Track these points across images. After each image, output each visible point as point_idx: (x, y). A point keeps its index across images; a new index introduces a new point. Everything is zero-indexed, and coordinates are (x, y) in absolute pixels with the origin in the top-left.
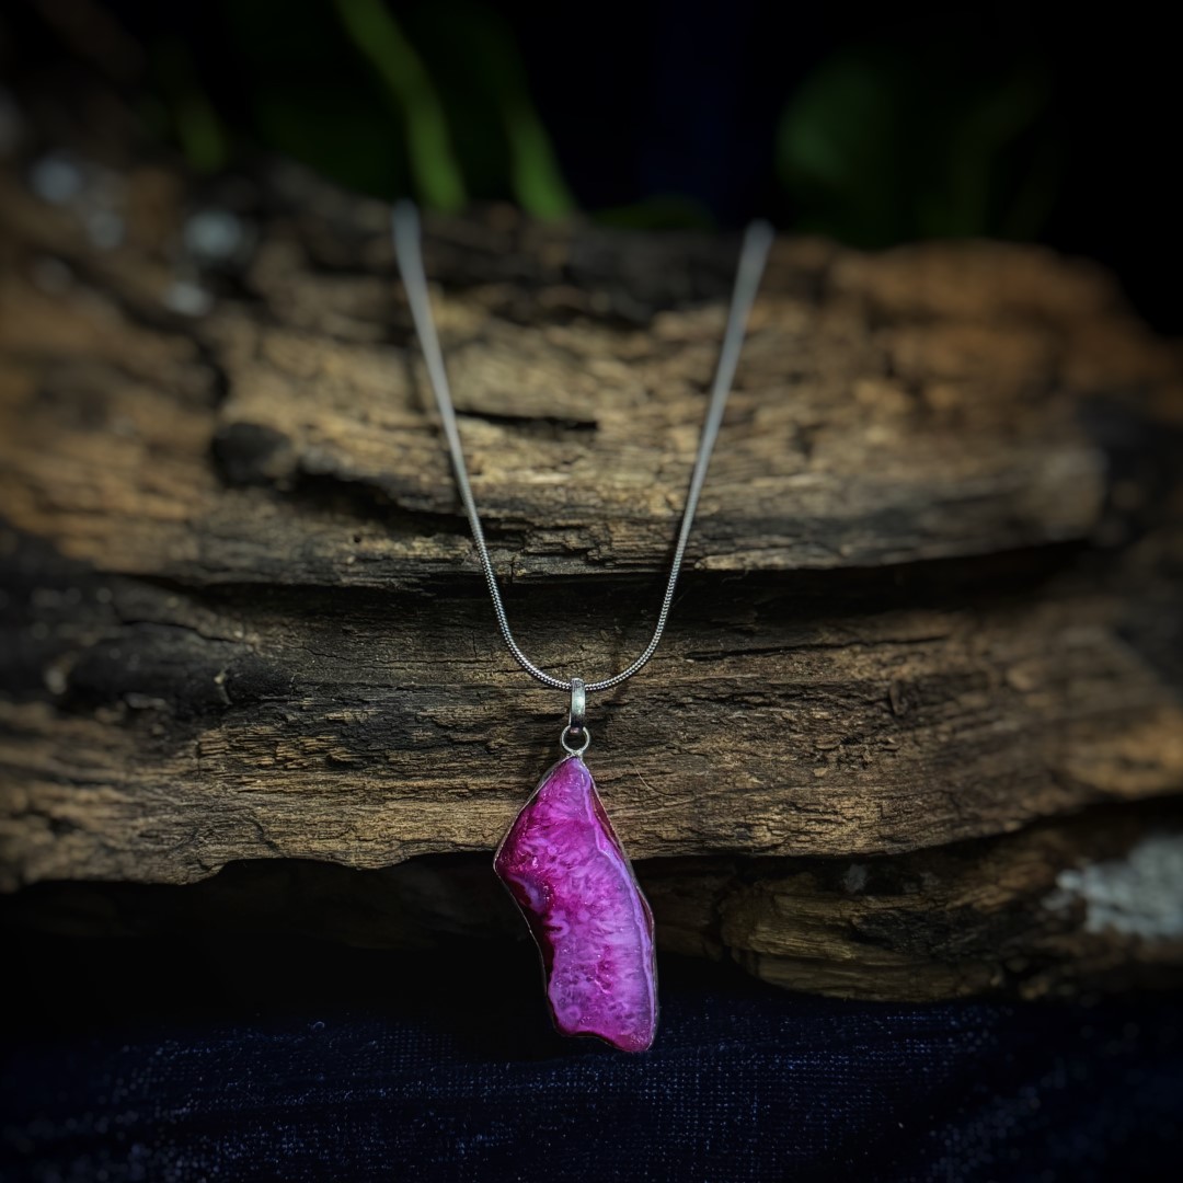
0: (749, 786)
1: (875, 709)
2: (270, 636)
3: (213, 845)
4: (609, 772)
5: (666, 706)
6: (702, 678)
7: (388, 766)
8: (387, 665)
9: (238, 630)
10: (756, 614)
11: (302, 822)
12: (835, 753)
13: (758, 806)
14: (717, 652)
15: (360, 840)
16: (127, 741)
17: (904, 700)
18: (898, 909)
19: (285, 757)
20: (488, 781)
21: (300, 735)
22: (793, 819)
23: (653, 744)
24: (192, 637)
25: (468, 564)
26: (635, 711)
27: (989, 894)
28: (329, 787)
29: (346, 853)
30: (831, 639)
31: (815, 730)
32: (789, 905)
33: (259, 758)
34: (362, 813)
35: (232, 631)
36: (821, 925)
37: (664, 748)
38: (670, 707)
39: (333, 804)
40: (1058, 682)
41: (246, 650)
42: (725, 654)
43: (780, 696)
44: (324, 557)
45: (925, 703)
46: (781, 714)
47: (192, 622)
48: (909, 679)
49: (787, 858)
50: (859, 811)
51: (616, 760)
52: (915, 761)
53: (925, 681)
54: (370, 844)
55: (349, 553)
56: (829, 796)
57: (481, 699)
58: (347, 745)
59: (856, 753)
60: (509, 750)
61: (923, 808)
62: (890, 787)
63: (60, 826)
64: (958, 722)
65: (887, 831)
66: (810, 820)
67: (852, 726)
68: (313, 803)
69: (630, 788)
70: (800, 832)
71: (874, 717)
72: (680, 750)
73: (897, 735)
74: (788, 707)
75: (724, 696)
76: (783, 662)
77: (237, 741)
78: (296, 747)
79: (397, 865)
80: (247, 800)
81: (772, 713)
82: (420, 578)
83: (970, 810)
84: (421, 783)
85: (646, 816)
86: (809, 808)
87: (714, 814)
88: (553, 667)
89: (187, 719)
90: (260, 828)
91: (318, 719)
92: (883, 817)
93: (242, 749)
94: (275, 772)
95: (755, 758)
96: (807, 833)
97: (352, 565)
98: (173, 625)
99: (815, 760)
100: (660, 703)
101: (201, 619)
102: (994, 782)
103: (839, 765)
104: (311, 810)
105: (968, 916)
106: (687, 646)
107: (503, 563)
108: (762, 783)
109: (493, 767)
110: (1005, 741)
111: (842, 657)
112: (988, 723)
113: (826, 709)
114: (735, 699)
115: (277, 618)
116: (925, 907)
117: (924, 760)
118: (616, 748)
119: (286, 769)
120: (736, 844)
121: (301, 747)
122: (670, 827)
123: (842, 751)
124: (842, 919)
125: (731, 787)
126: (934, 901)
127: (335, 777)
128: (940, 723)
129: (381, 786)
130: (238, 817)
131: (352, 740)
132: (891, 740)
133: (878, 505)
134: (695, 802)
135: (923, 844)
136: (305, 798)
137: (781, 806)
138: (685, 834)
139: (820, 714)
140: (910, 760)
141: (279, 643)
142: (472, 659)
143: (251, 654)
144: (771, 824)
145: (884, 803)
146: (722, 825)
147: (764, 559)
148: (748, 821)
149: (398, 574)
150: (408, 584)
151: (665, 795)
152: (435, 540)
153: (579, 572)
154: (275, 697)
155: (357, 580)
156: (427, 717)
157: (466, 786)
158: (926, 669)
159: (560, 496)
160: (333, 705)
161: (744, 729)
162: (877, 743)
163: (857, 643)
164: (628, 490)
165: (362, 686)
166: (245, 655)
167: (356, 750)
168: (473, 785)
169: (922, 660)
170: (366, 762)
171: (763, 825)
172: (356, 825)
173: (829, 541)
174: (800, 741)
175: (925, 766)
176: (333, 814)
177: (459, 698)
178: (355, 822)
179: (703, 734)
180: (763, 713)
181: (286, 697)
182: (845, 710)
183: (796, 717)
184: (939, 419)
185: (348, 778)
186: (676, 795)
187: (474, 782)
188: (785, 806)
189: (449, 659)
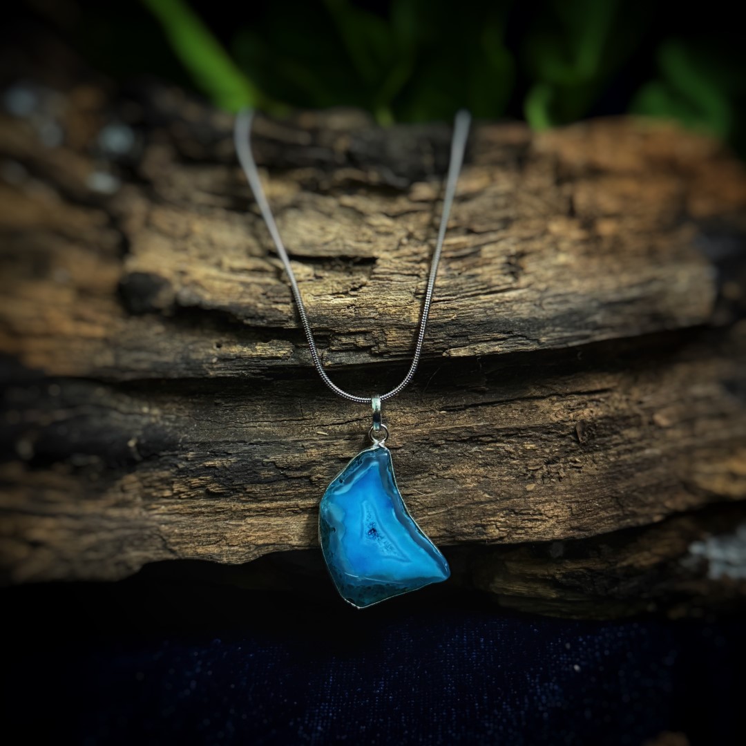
0: (483, 500)
1: (567, 440)
2: (168, 409)
3: (134, 551)
5: (427, 447)
6: (450, 427)
7: (246, 495)
8: (244, 425)
9: (145, 407)
10: (486, 380)
11: (191, 534)
12: (540, 472)
13: (490, 513)
14: (461, 405)
15: (229, 546)
16: (75, 485)
17: (586, 433)
18: (586, 568)
19: (179, 491)
21: (188, 476)
22: (513, 520)
23: (419, 473)
24: (115, 415)
26: (407, 452)
27: (644, 559)
28: (209, 509)
29: (220, 555)
31: (526, 457)
32: (513, 567)
33: (163, 492)
34: (230, 527)
35: (141, 408)
36: (534, 579)
37: (427, 474)
38: (430, 447)
39: (211, 521)
40: (688, 421)
41: (151, 421)
42: (466, 407)
43: (503, 436)
44: (197, 360)
45: (599, 436)
46: (503, 448)
47: (114, 404)
48: (589, 420)
49: (510, 545)
50: (557, 512)
52: (593, 476)
53: (599, 421)
54: (236, 548)
55: (213, 356)
56: (536, 503)
57: (305, 448)
58: (219, 482)
59: (554, 470)
60: (325, 481)
61: (599, 508)
62: (577, 495)
63: (36, 545)
64: (621, 448)
65: (575, 524)
66: (524, 520)
67: (551, 452)
68: (199, 520)
70: (518, 528)
71: (566, 446)
72: (437, 476)
73: (582, 456)
74: (509, 443)
75: (465, 438)
76: (505, 410)
77: (148, 482)
78: (185, 484)
79: (252, 561)
80: (156, 521)
81: (498, 447)
82: (261, 370)
83: (630, 509)
84: (268, 505)
86: (523, 512)
87: (460, 519)
88: (353, 421)
89: (113, 469)
90: (164, 540)
91: (198, 466)
92: (572, 514)
93: (150, 487)
94: (173, 501)
95: (487, 479)
96: (523, 528)
97: (215, 363)
98: (100, 406)
99: (527, 478)
100: (423, 445)
101: (119, 401)
102: (646, 490)
103: (543, 480)
104: (196, 525)
105: (631, 572)
106: (441, 402)
108: (491, 497)
109: (315, 492)
110: (652, 462)
111: (544, 405)
112: (641, 449)
113: (534, 442)
114: (474, 439)
115: (170, 398)
116: (604, 566)
117: (599, 475)
119: (180, 498)
120: (476, 538)
121: (188, 484)
122: (432, 529)
123: (545, 469)
124: (548, 575)
125: (471, 501)
126: (609, 563)
127: (212, 502)
128: (610, 449)
129: (242, 508)
130: (148, 532)
131: (221, 478)
132: (577, 460)
133: (563, 308)
134: (448, 511)
135: (599, 531)
136: (195, 517)
137: (505, 512)
138: (442, 533)
139: (530, 446)
140: (590, 475)
141: (173, 414)
142: (299, 418)
143: (154, 423)
144: (499, 524)
145: (573, 506)
146: (465, 526)
147: (488, 348)
148: (483, 523)
149: (247, 368)
150: (253, 374)
151: (427, 508)
152: (270, 344)
153: (366, 361)
154: (170, 453)
155: (220, 373)
156: (270, 462)
157: (297, 506)
158: (600, 412)
159: (351, 312)
160: (208, 456)
161: (479, 459)
162: (569, 462)
163: (554, 395)
164: (396, 306)
165: (227, 442)
166: (150, 425)
167: (225, 485)
168: (302, 505)
169: (597, 406)
170: (232, 492)
171: (493, 524)
172: (227, 535)
173: (532, 334)
174: (517, 465)
175: (600, 479)
176: (212, 528)
177: (290, 449)
178: (226, 533)
179: (453, 464)
180: (492, 448)
181: (177, 452)
182: (546, 442)
183: (514, 449)
184: (606, 245)
185: (221, 503)
186: (435, 507)
187: (303, 503)
188: (507, 511)
189: (285, 419)
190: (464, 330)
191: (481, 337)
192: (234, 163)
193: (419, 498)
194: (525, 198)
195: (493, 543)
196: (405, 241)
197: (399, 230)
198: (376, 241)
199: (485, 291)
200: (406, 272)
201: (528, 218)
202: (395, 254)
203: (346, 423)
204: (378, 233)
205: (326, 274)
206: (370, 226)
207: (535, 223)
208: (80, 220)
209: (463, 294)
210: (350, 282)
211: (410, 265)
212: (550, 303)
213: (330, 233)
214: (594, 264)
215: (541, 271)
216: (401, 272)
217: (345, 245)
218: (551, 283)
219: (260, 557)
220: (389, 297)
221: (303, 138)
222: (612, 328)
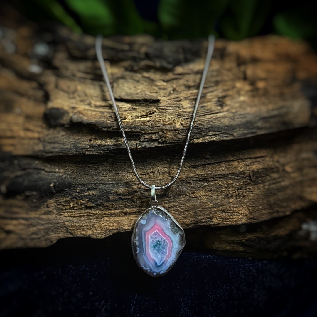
0: (210, 206)
1: (246, 179)
2: (67, 170)
3: (54, 234)
4: (169, 205)
5: (184, 183)
6: (194, 174)
7: (103, 207)
8: (102, 176)
9: (57, 169)
10: (209, 153)
11: (79, 226)
12: (235, 194)
13: (214, 212)
14: (198, 165)
15: (97, 230)
16: (26, 205)
17: (254, 176)
18: (256, 237)
19: (73, 206)
20: (133, 210)
21: (77, 199)
22: (224, 215)
23: (181, 195)
24: (43, 172)
25: (123, 146)
26: (176, 186)
27: (282, 232)
28: (87, 214)
29: (93, 235)
30: (232, 159)
31: (229, 187)
32: (224, 237)
33: (66, 207)
34: (97, 222)
35: (55, 169)
36: (233, 242)
37: (185, 196)
38: (186, 184)
39: (88, 219)
40: (300, 169)
41: (60, 175)
42: (201, 165)
43: (218, 178)
44: (81, 147)
45: (261, 177)
46: (218, 183)
47: (43, 168)
48: (256, 170)
49: (223, 227)
50: (243, 211)
51: (171, 201)
52: (258, 195)
53: (260, 170)
54: (100, 231)
55: (88, 145)
56: (234, 208)
57: (130, 185)
58: (91, 202)
59: (241, 193)
60: (139, 200)
61: (262, 209)
62: (252, 203)
63: (8, 232)
64: (271, 182)
65: (252, 216)
66: (229, 215)
67: (239, 185)
68: (82, 219)
69: (175, 209)
70: (226, 219)
71: (246, 182)
72: (189, 196)
73: (253, 186)
74: (221, 181)
75: (201, 179)
76: (218, 166)
77: (59, 203)
78: (76, 203)
79: (107, 237)
80: (63, 220)
81: (216, 183)
82: (109, 151)
83: (276, 209)
84: (114, 212)
85: (181, 217)
86: (228, 212)
87: (201, 215)
88: (150, 173)
89: (43, 197)
90: (67, 228)
91: (82, 195)
92: (250, 212)
93: (60, 205)
94: (70, 211)
95: (212, 197)
96: (228, 219)
97: (89, 148)
98: (37, 169)
99: (229, 196)
101: (45, 166)
102: (282, 201)
103: (236, 197)
104: (81, 221)
105: (276, 238)
106: (189, 164)
107: (134, 145)
108: (214, 205)
109: (135, 205)
110: (285, 188)
111: (235, 164)
112: (280, 182)
113: (232, 180)
115: (68, 164)
117: (261, 194)
118: (170, 197)
119: (74, 209)
120: (208, 224)
121: (78, 203)
122: (188, 220)
123: (237, 193)
124: (239, 240)
125: (205, 207)
126: (266, 234)
127: (88, 211)
128: (265, 182)
129: (102, 213)
130: (60, 225)
131: (92, 200)
132: (251, 188)
133: (244, 120)
134: (195, 212)
135: (262, 220)
136: (80, 218)
137: (220, 212)
138: (192, 222)
139: (230, 182)
140: (257, 195)
141: (69, 172)
142: (126, 172)
143: (61, 176)
144: (218, 217)
145: (250, 208)
146: (203, 219)
147: (211, 139)
148: (211, 217)
149: (103, 150)
150: (106, 153)
151: (185, 211)
152: (113, 139)
153: (156, 146)
154: (69, 189)
155: (91, 153)
156: (114, 192)
157: (127, 212)
158: (260, 166)
159: (149, 124)
160: (86, 190)
161: (208, 188)
162: (247, 189)
163: (239, 159)
164: (169, 121)
165: (95, 184)
166: (60, 177)
167: (94, 203)
168: (129, 211)
169: (259, 164)
170: (97, 206)
171: (215, 218)
172: (95, 226)
173: (230, 132)
174: (224, 191)
175: (262, 196)
176: (88, 222)
177: (123, 186)
178: (95, 225)
179: (196, 191)
180: (213, 183)
181: (72, 189)
182: (237, 180)
183: (223, 184)
184: (261, 92)
185: (92, 211)
186: (189, 210)
187: (129, 210)
188: (221, 212)
189: (120, 172)
190: (200, 131)
191: (207, 134)
192: (95, 59)
193: (182, 207)
194: (225, 72)
195: (215, 226)
196: (172, 92)
197: (169, 87)
198: (159, 92)
199: (209, 113)
200: (173, 106)
201: (226, 81)
202: (168, 98)
203: (147, 174)
204: (160, 89)
205: (137, 108)
206: (156, 86)
207: (229, 83)
208: (25, 86)
209: (199, 115)
210: (149, 110)
211: (175, 102)
212: (238, 118)
213: (139, 89)
214: (256, 101)
215: (233, 104)
216: (171, 105)
217: (145, 94)
218: (238, 109)
219: (111, 235)
220: (166, 117)
221: (126, 47)
222: (265, 128)
